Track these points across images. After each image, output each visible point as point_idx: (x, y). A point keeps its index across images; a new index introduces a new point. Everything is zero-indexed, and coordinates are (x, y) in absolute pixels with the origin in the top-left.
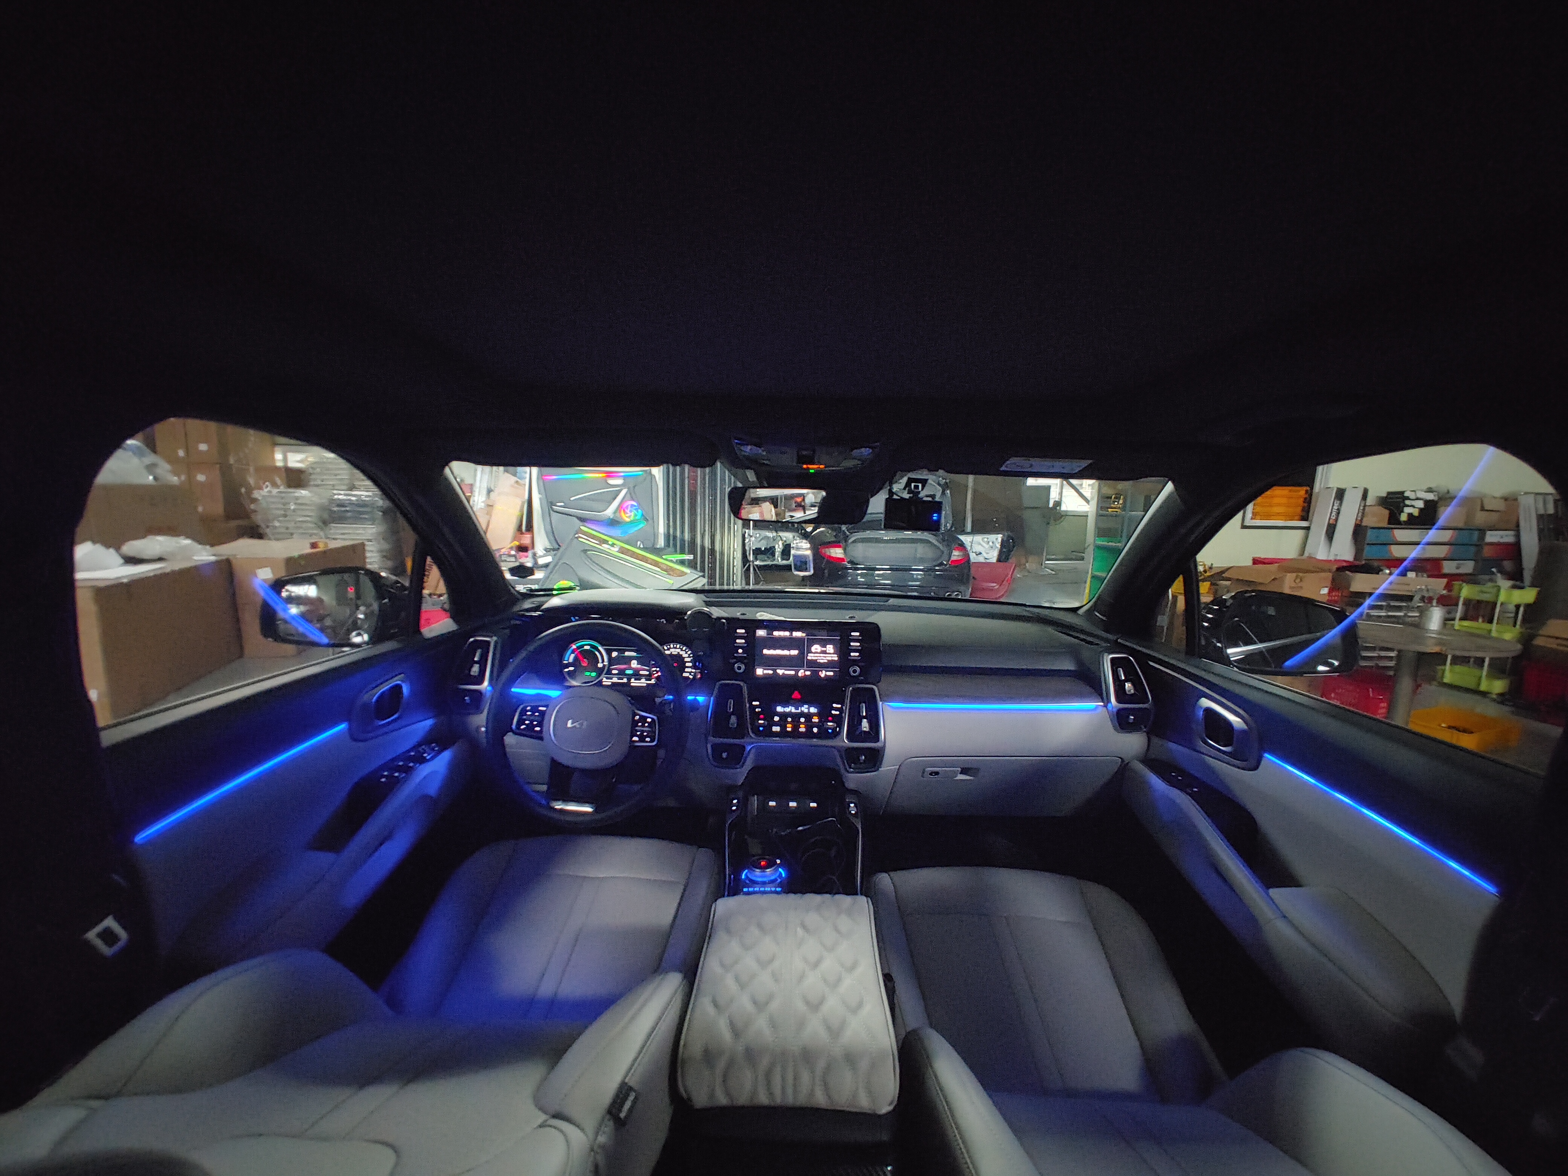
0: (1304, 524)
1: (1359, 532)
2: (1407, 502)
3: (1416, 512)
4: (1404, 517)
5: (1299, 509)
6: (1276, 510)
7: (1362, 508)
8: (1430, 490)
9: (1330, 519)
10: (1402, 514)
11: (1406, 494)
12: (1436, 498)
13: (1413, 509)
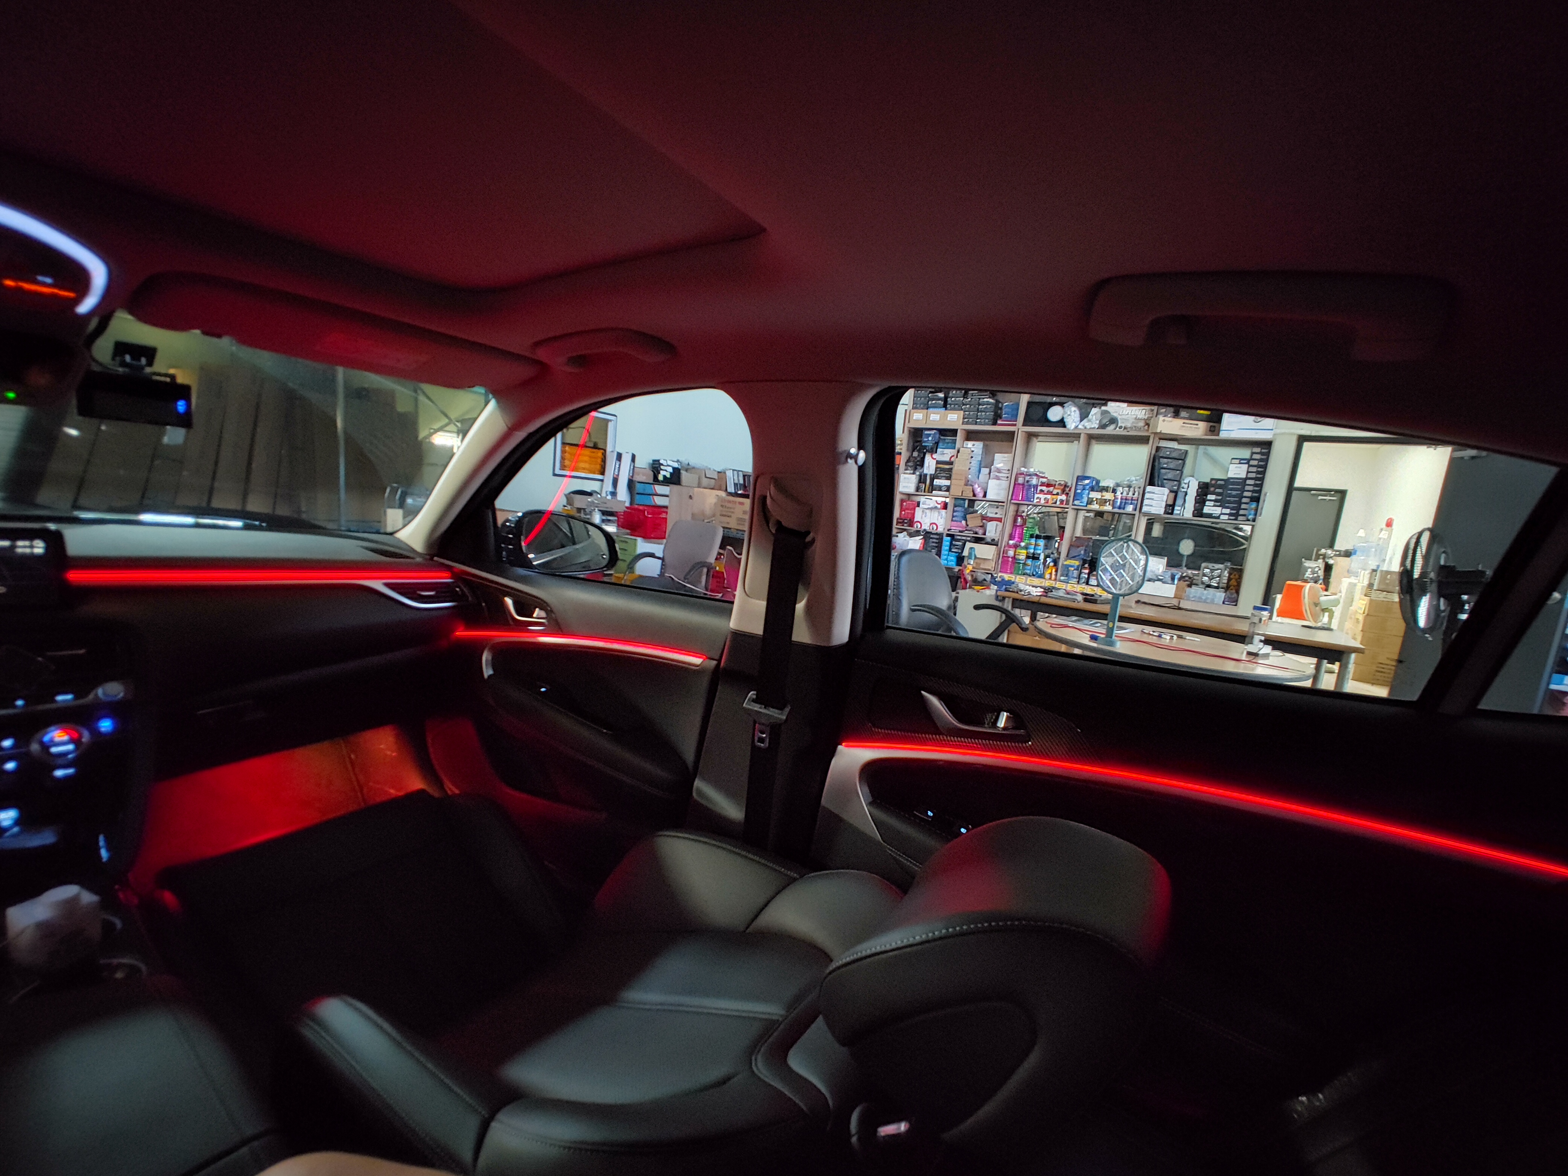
0: (600, 477)
1: (631, 484)
2: (662, 467)
3: (668, 476)
4: (661, 478)
5: (598, 467)
6: (582, 465)
7: (632, 467)
8: (678, 461)
9: (614, 473)
10: (659, 475)
11: (661, 462)
12: (680, 467)
13: (666, 472)
